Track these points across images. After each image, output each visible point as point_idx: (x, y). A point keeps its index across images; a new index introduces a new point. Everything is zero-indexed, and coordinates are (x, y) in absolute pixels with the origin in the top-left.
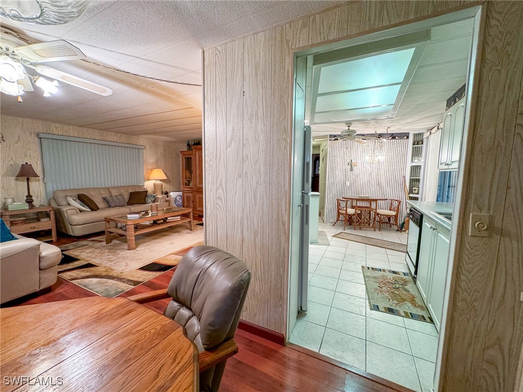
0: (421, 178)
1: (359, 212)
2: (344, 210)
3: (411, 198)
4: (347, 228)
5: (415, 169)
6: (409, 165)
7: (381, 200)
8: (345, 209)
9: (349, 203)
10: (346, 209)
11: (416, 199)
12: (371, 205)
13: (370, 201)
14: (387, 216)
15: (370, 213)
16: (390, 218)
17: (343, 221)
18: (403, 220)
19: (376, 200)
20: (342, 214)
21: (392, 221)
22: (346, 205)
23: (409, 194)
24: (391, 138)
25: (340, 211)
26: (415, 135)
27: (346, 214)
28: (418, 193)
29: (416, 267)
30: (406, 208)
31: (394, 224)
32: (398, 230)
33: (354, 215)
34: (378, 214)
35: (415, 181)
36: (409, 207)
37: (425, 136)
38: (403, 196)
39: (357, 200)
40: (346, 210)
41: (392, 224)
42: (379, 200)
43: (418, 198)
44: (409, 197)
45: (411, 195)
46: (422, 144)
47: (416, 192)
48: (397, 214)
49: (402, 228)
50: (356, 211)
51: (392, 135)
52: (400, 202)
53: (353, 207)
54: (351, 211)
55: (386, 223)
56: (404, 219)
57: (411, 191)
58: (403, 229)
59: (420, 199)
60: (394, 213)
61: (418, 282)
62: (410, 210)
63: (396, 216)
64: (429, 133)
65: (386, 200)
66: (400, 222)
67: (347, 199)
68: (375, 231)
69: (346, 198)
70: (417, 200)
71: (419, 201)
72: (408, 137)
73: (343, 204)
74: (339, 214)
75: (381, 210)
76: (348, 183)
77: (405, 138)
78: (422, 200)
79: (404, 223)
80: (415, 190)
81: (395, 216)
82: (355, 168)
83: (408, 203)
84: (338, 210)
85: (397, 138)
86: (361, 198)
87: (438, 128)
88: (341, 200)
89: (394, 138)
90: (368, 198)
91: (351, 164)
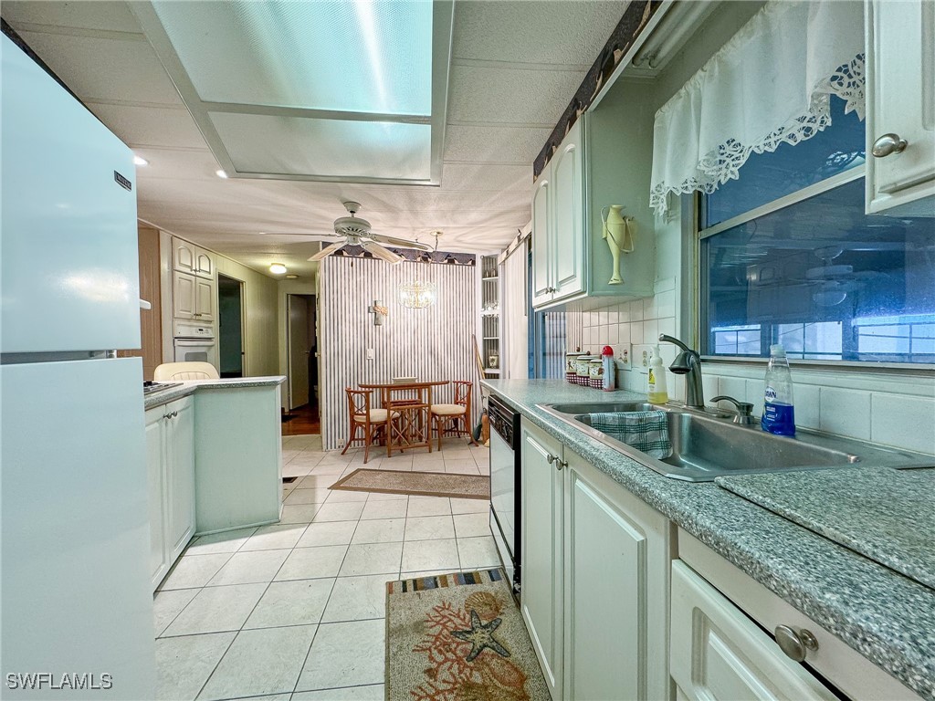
0: (500, 338)
1: (397, 414)
2: (363, 414)
3: (488, 376)
4: (372, 454)
5: (490, 322)
6: (480, 313)
7: (438, 384)
8: (365, 412)
9: (375, 397)
10: (368, 412)
11: (496, 376)
12: (420, 397)
13: (419, 387)
14: (452, 415)
15: (419, 414)
16: (457, 419)
17: (362, 439)
18: (478, 420)
19: (428, 385)
20: (360, 424)
21: (461, 426)
22: (367, 401)
23: (484, 368)
24: (446, 261)
25: (356, 418)
26: (485, 259)
27: (369, 423)
28: (497, 367)
29: (517, 559)
30: (483, 398)
31: (464, 432)
32: (472, 443)
33: (386, 422)
34: (434, 415)
35: (492, 345)
36: (487, 394)
37: (499, 261)
38: (474, 374)
39: (390, 388)
40: (368, 414)
41: (461, 432)
42: (435, 384)
43: (498, 375)
44: (485, 374)
45: (488, 371)
46: (496, 275)
47: (495, 364)
48: (468, 410)
49: (478, 438)
50: (389, 413)
51: (449, 256)
52: (470, 386)
53: (384, 405)
54: (378, 414)
55: (451, 432)
56: (481, 419)
57: (487, 364)
58: (481, 438)
59: (501, 376)
60: (461, 409)
61: (525, 609)
62: (490, 403)
63: (467, 415)
64: (505, 253)
65: (447, 383)
66: (474, 426)
67: (367, 390)
68: (430, 452)
69: (366, 387)
70: (498, 378)
71: (501, 380)
72: (474, 263)
73: (359, 401)
74: (354, 425)
75: (440, 405)
76: (371, 353)
77: (470, 263)
78: (504, 378)
79: (480, 426)
80: (493, 360)
81: (465, 414)
82: (383, 319)
83: (485, 386)
84: (352, 417)
85: (456, 262)
86: (398, 384)
87: (519, 240)
88: (355, 392)
89: (451, 262)
90: (412, 383)
91: (374, 309)
